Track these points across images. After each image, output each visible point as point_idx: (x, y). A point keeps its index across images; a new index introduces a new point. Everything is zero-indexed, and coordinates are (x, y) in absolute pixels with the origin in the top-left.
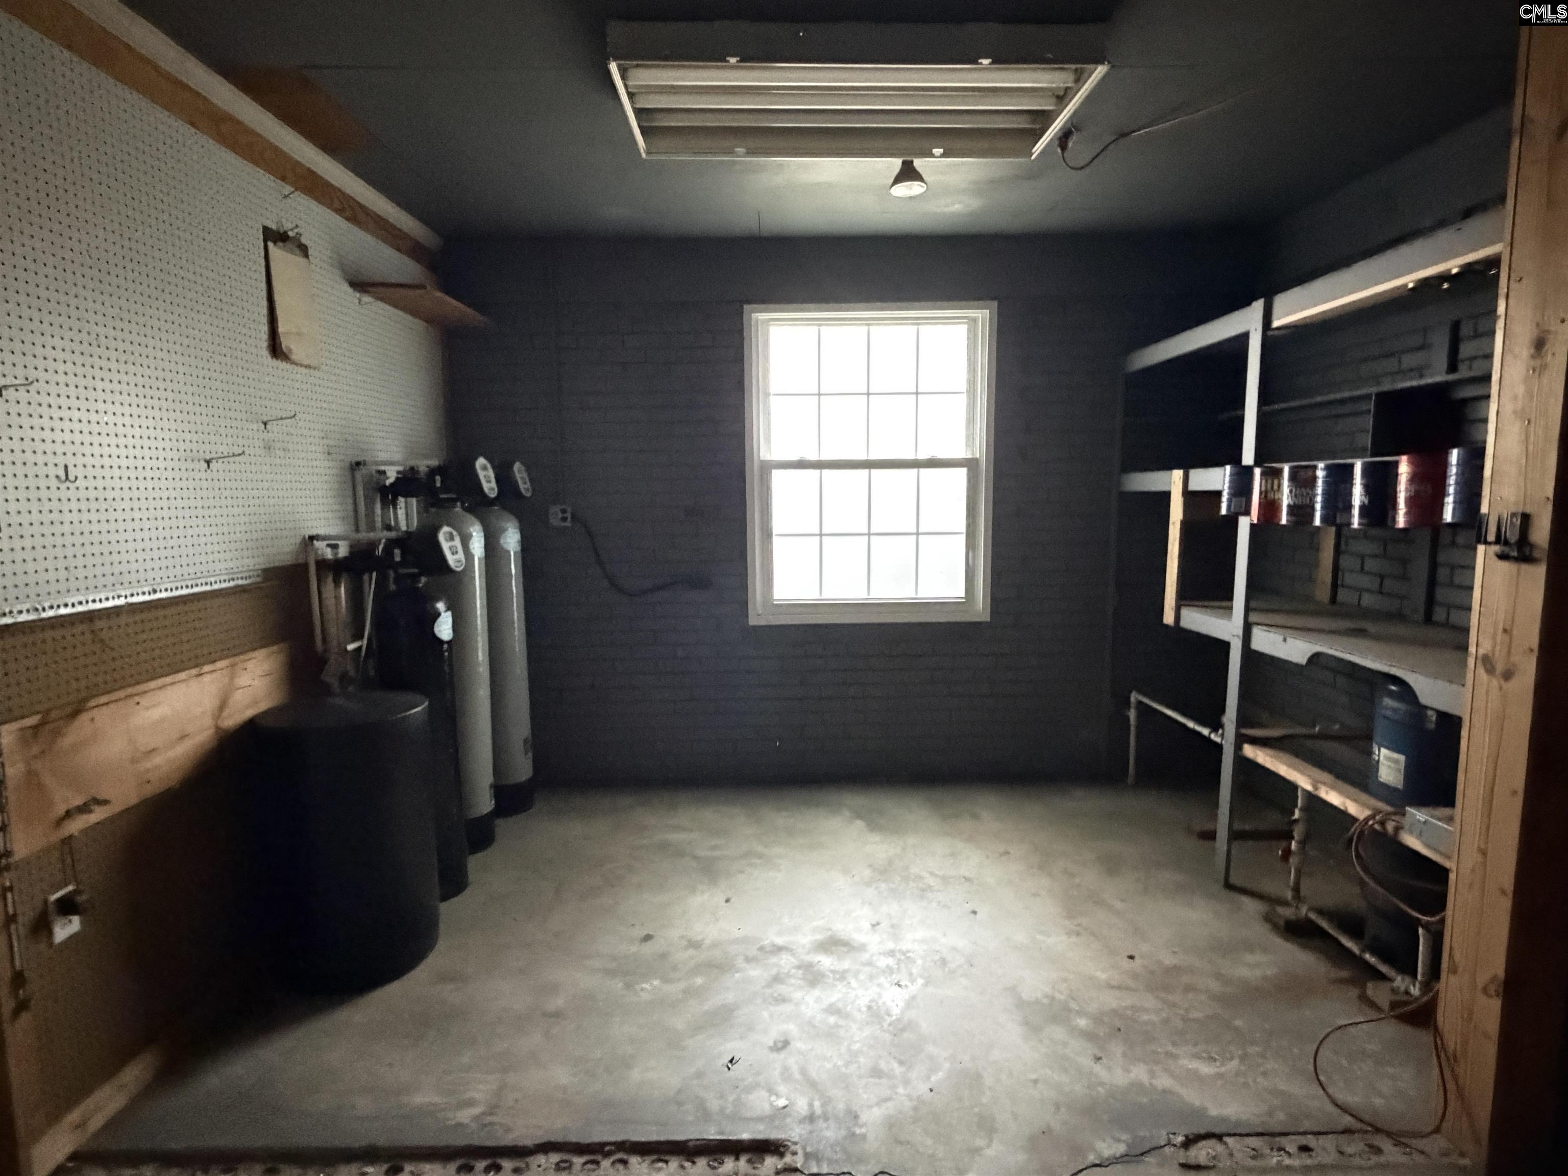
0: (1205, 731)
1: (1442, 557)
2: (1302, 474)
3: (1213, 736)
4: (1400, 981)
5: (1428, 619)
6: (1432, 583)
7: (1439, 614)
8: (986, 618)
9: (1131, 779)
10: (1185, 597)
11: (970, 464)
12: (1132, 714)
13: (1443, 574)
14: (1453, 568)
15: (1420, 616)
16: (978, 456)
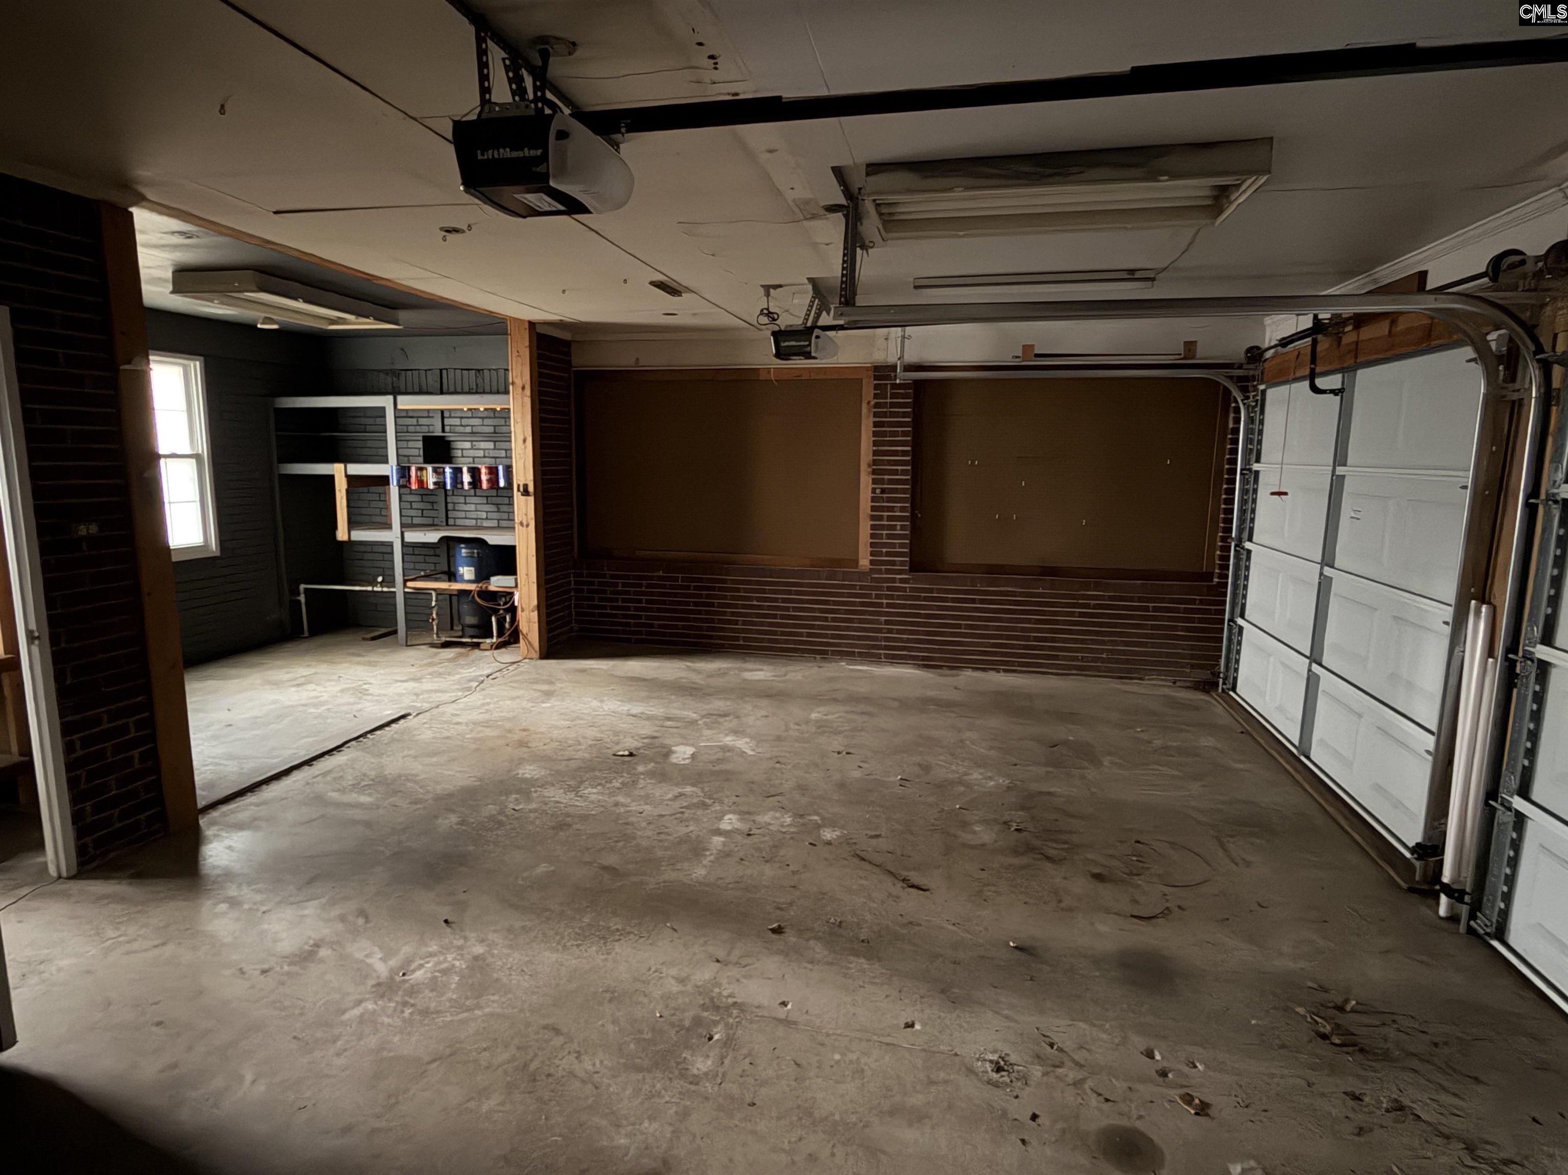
0: (370, 588)
1: (449, 500)
2: (439, 470)
3: (375, 589)
4: (488, 641)
5: (447, 524)
6: (447, 511)
7: (451, 522)
8: (218, 554)
9: (306, 634)
10: (352, 524)
11: (197, 457)
12: (302, 598)
13: (450, 506)
14: (454, 503)
15: (444, 524)
16: (200, 452)
